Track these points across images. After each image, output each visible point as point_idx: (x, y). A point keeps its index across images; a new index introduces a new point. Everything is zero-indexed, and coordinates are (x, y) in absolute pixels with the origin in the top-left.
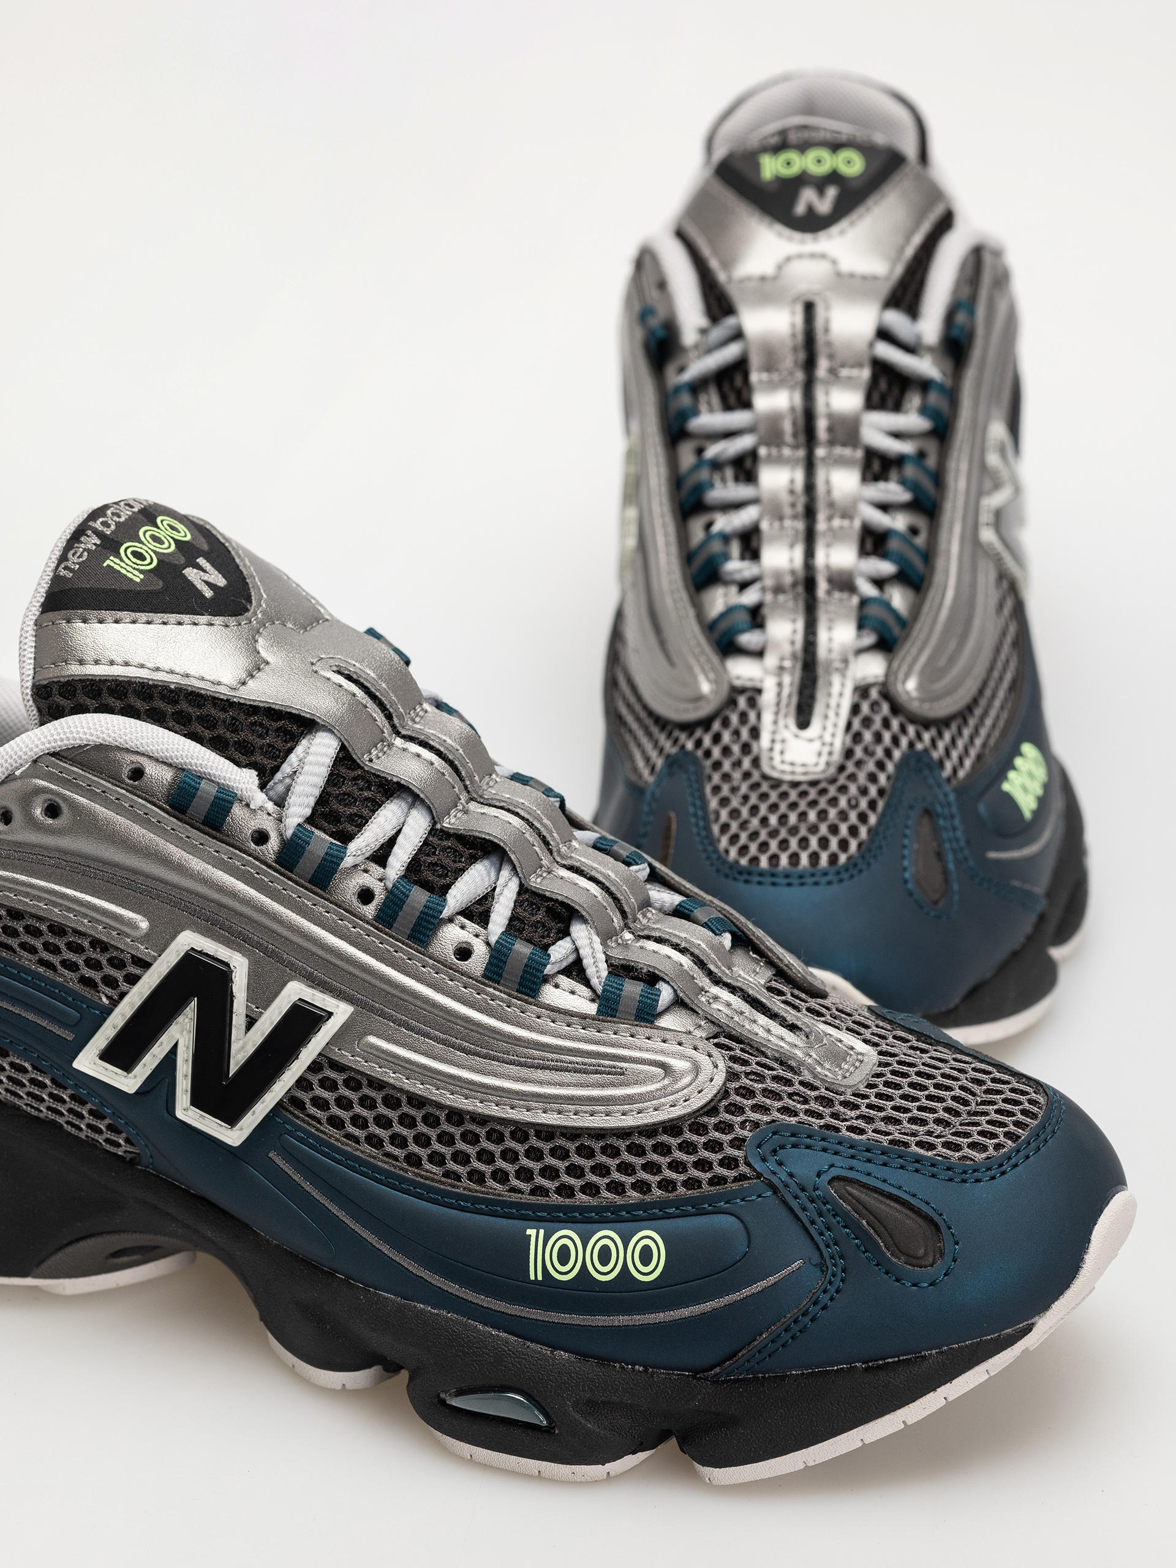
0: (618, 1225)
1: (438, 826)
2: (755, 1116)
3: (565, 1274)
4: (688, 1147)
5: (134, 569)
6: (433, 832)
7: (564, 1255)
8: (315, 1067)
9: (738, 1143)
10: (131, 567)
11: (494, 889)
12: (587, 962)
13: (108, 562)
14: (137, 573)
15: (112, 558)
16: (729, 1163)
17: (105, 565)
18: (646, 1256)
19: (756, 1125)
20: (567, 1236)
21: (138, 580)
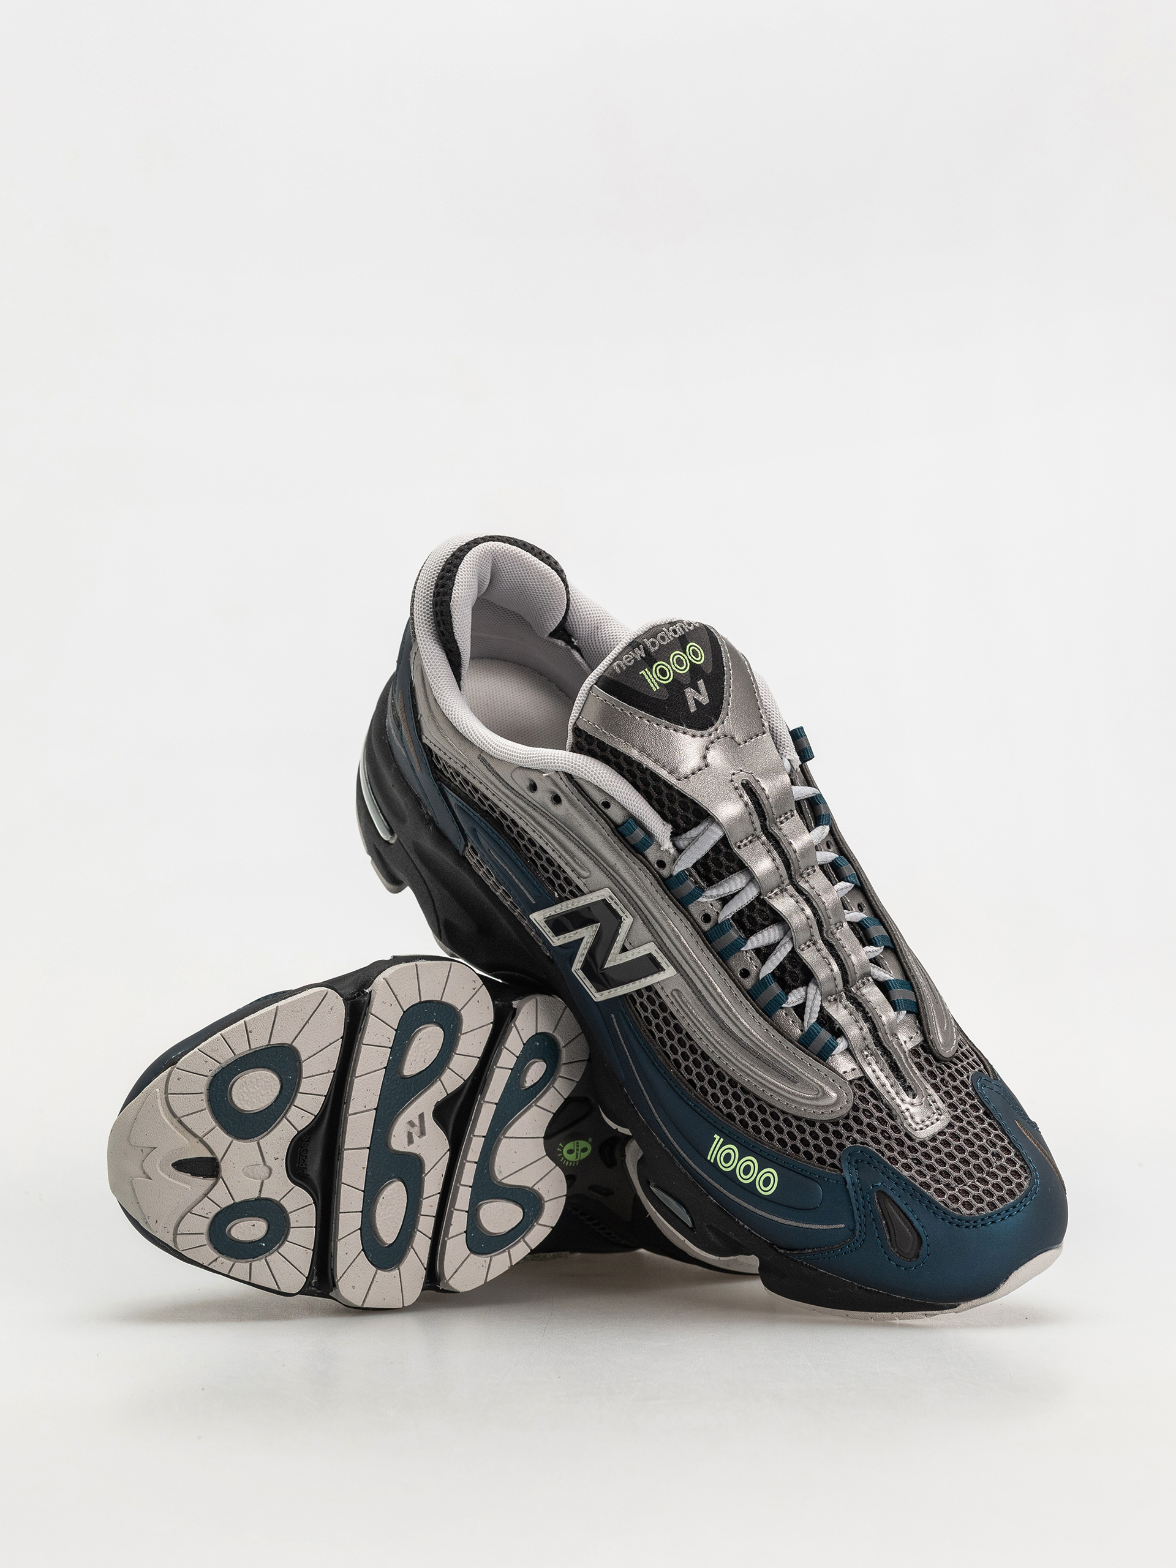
0: (761, 1158)
1: (762, 897)
2: (857, 1136)
3: (726, 1167)
4: (814, 1136)
5: (656, 681)
6: (758, 898)
7: (727, 1158)
8: (649, 988)
9: (840, 1146)
10: (655, 679)
11: (778, 943)
12: (808, 1010)
13: (643, 672)
14: (656, 685)
15: (646, 670)
16: (831, 1154)
17: (640, 673)
18: (767, 1182)
19: (855, 1141)
20: (733, 1149)
21: (655, 690)
